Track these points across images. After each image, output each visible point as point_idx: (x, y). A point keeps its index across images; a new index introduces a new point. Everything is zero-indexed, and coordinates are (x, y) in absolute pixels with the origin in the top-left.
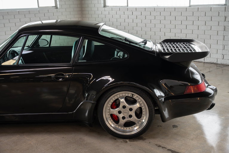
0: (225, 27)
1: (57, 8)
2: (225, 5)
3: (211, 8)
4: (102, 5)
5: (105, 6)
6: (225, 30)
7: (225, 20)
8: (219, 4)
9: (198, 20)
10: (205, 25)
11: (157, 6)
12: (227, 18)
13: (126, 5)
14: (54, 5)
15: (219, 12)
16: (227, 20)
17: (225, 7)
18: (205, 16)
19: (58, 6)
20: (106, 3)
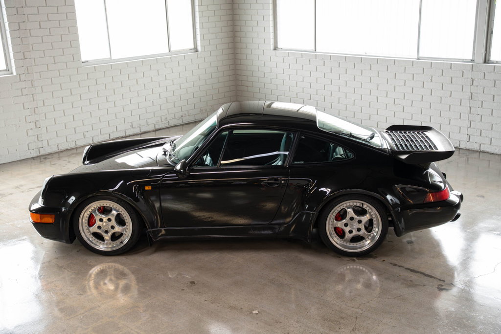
0: (472, 94)
1: (197, 51)
2: (473, 61)
3: (451, 64)
4: (272, 47)
5: (275, 49)
6: (471, 98)
7: (472, 84)
8: (463, 60)
9: (432, 81)
10: (442, 89)
11: (365, 54)
12: (474, 82)
13: (313, 48)
14: (192, 47)
15: (463, 72)
16: (474, 85)
17: (472, 65)
18: (442, 75)
19: (199, 48)
20: (277, 43)
